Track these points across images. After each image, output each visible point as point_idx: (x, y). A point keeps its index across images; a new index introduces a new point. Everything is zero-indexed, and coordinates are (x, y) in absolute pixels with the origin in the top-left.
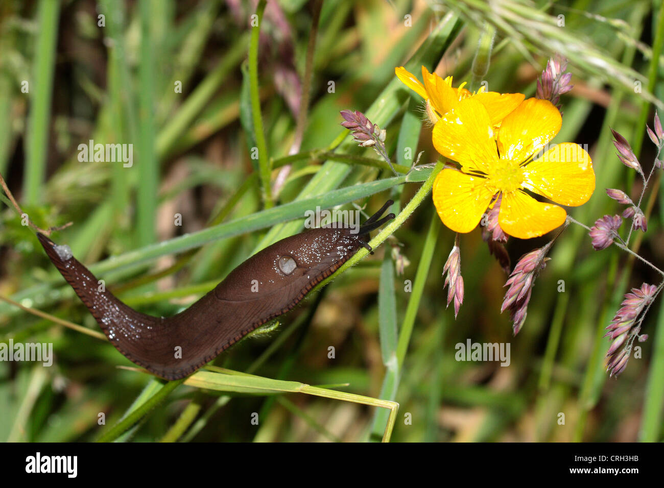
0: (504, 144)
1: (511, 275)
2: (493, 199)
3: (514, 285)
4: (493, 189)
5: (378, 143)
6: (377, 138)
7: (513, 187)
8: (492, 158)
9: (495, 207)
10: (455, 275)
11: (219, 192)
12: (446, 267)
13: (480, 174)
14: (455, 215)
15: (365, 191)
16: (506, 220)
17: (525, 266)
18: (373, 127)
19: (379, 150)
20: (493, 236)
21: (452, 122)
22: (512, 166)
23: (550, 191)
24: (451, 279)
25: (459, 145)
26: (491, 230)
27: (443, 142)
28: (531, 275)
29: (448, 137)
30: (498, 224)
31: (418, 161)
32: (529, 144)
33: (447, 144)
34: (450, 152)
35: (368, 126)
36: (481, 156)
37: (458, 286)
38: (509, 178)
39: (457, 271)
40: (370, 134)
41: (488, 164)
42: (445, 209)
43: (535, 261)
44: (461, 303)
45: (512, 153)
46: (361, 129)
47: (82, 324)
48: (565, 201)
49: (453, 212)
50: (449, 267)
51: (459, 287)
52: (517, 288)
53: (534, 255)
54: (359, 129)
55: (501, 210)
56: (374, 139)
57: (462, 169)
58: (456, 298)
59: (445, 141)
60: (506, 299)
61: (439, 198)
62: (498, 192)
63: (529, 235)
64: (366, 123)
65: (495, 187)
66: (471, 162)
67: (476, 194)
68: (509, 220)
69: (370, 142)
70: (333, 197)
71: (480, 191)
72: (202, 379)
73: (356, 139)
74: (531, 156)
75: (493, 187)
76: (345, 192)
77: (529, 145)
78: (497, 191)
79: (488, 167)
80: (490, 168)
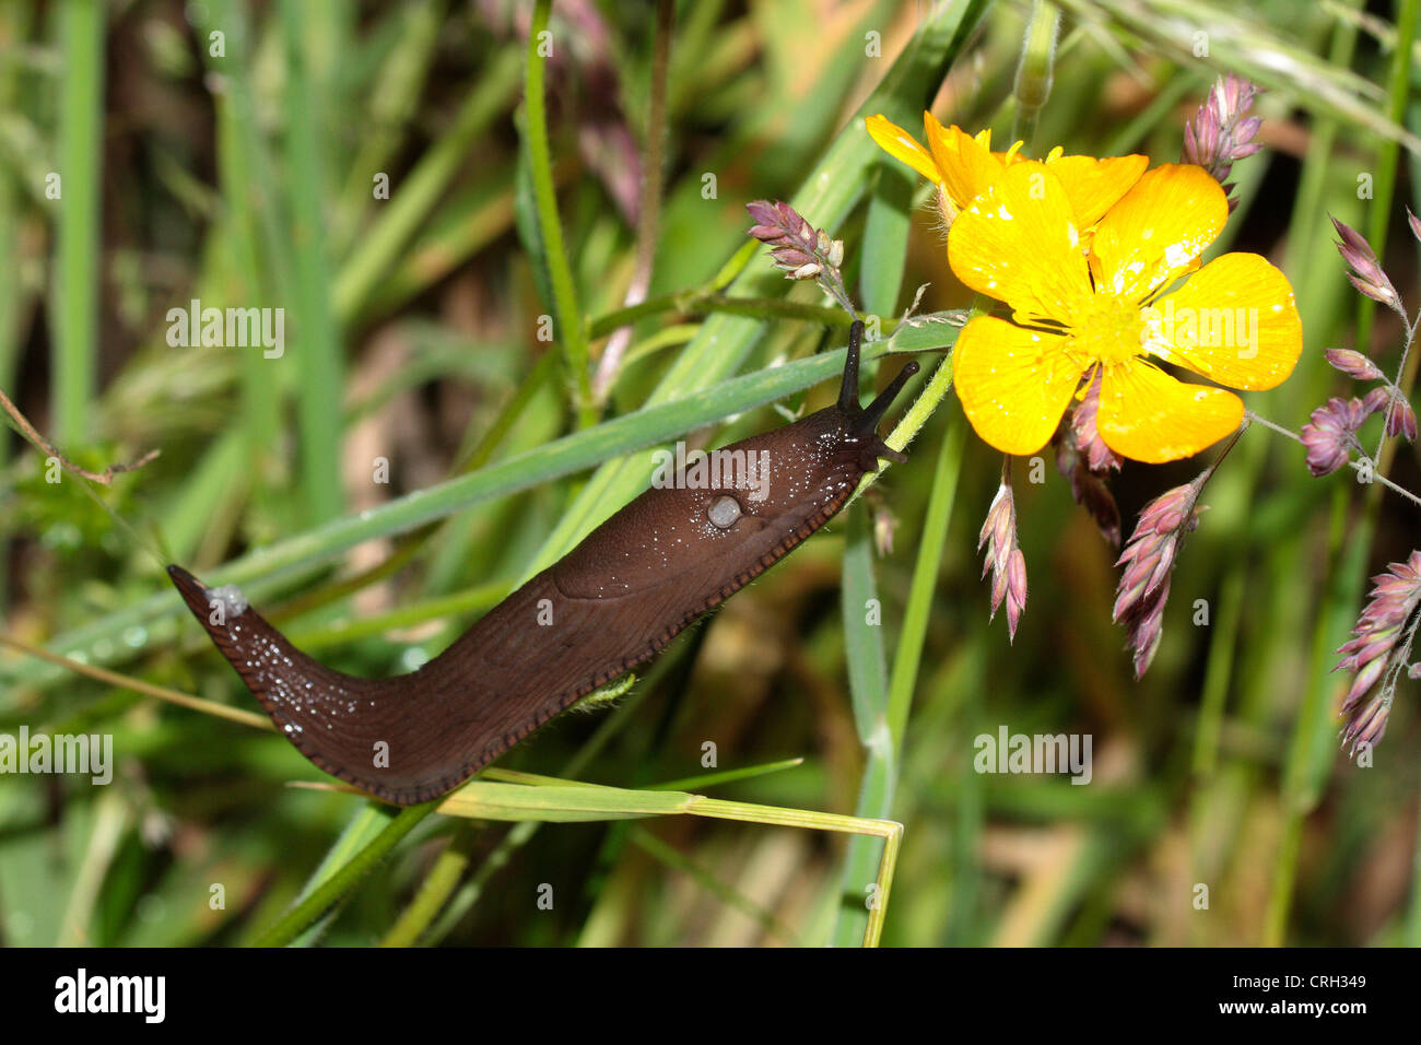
0: (1103, 262)
1: (1129, 541)
2: (1084, 381)
3: (1139, 561)
4: (1083, 358)
5: (826, 269)
6: (823, 258)
7: (1126, 353)
8: (1079, 292)
9: (1089, 396)
10: (1006, 548)
11: (477, 394)
12: (985, 532)
13: (1052, 326)
14: (1004, 417)
15: (801, 375)
16: (1114, 425)
17: (1160, 518)
18: (815, 235)
19: (827, 285)
20: (1091, 460)
21: (990, 216)
22: (1123, 306)
23: (1204, 359)
24: (998, 557)
25: (1005, 264)
26: (1084, 448)
27: (971, 259)
28: (1173, 539)
29: (981, 248)
30: (1098, 435)
31: (915, 305)
32: (1157, 258)
33: (979, 264)
34: (988, 280)
35: (806, 235)
36: (1054, 286)
37: (1013, 572)
38: (1118, 333)
39: (1009, 540)
40: (810, 251)
41: (1069, 304)
42: (980, 405)
43: (1180, 508)
44: (1023, 608)
45: (1121, 281)
46: (790, 241)
47: (199, 693)
48: (1238, 379)
49: (999, 411)
50: (993, 532)
51: (1016, 575)
52: (1145, 567)
53: (1175, 497)
54: (786, 240)
55: (1102, 404)
56: (817, 263)
57: (1014, 317)
58: (1010, 598)
59: (976, 257)
60: (1123, 593)
61: (966, 381)
62: (1093, 365)
63: (1165, 455)
64: (801, 228)
65: (1086, 354)
66: (1034, 300)
67: (1045, 369)
68: (1121, 423)
69: (810, 269)
70: (731, 394)
71: (1056, 362)
72: (474, 800)
73: (780, 262)
74: (1163, 283)
75: (1082, 354)
76: (757, 380)
77: (1158, 261)
78: (1090, 362)
79: (1070, 311)
80: (1074, 311)
